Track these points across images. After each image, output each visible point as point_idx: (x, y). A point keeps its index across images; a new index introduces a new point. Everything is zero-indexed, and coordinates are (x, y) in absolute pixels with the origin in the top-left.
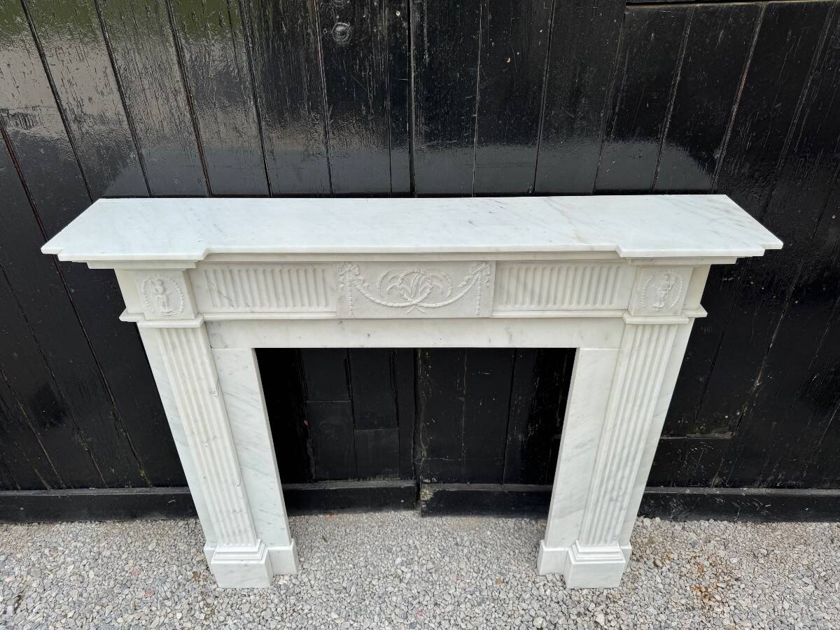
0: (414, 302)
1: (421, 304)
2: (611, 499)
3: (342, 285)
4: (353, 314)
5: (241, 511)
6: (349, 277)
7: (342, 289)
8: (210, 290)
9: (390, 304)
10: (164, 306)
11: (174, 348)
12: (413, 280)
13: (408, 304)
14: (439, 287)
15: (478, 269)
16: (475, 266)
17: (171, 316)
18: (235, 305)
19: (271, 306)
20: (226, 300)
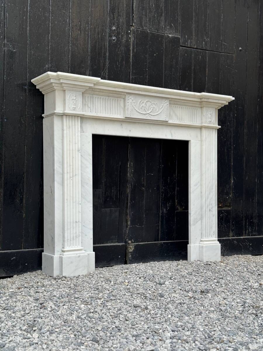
0: (148, 112)
1: (150, 114)
3: (128, 104)
4: (130, 116)
6: (130, 101)
7: (128, 105)
9: (142, 113)
10: (74, 106)
12: (148, 104)
13: (146, 113)
14: (155, 108)
15: (165, 102)
16: (164, 100)
17: (75, 110)
18: (92, 112)
19: (103, 113)
20: (89, 109)
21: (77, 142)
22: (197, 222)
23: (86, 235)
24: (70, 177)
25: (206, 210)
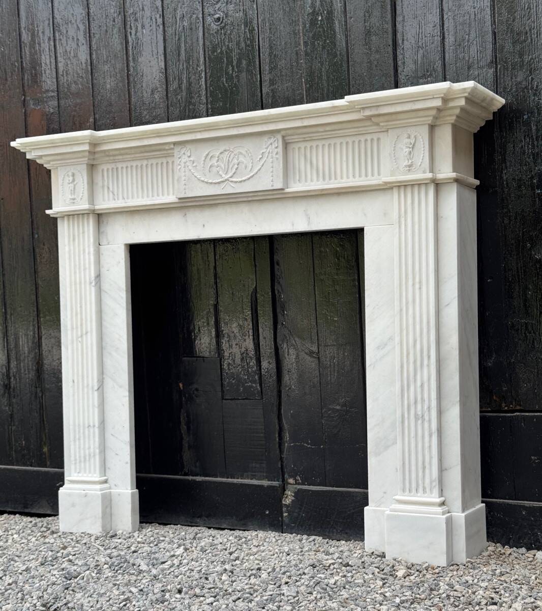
0: (226, 177)
1: (231, 179)
3: (180, 167)
4: (185, 193)
5: (94, 426)
6: (185, 159)
7: (180, 170)
8: (103, 186)
9: (210, 181)
10: (72, 194)
12: (225, 156)
13: (223, 179)
14: (243, 163)
15: (269, 143)
16: (266, 140)
17: (74, 202)
18: (116, 199)
19: (138, 197)
20: (111, 194)
21: (87, 266)
22: (387, 447)
23: (117, 454)
24: (77, 338)
25: (406, 416)
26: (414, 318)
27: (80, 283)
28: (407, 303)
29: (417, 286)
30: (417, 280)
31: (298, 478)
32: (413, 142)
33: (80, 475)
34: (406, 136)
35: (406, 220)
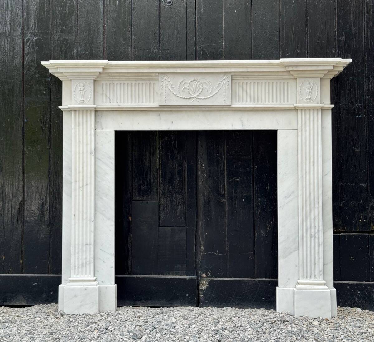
0: (194, 96)
1: (198, 97)
2: (311, 236)
3: (162, 87)
4: (165, 103)
5: (90, 244)
6: (166, 82)
7: (162, 89)
8: (102, 94)
9: (183, 97)
10: (82, 97)
11: (79, 125)
12: (194, 84)
13: (192, 97)
14: (206, 88)
15: (223, 79)
16: (222, 77)
17: (83, 103)
18: (112, 102)
19: (128, 103)
20: (108, 99)
21: (89, 143)
22: (290, 253)
23: (104, 262)
24: (79, 187)
25: (305, 235)
26: (310, 181)
27: (83, 153)
28: (306, 173)
29: (312, 164)
30: (312, 160)
31: (209, 273)
32: (311, 86)
33: (78, 276)
34: (308, 83)
35: (305, 128)
